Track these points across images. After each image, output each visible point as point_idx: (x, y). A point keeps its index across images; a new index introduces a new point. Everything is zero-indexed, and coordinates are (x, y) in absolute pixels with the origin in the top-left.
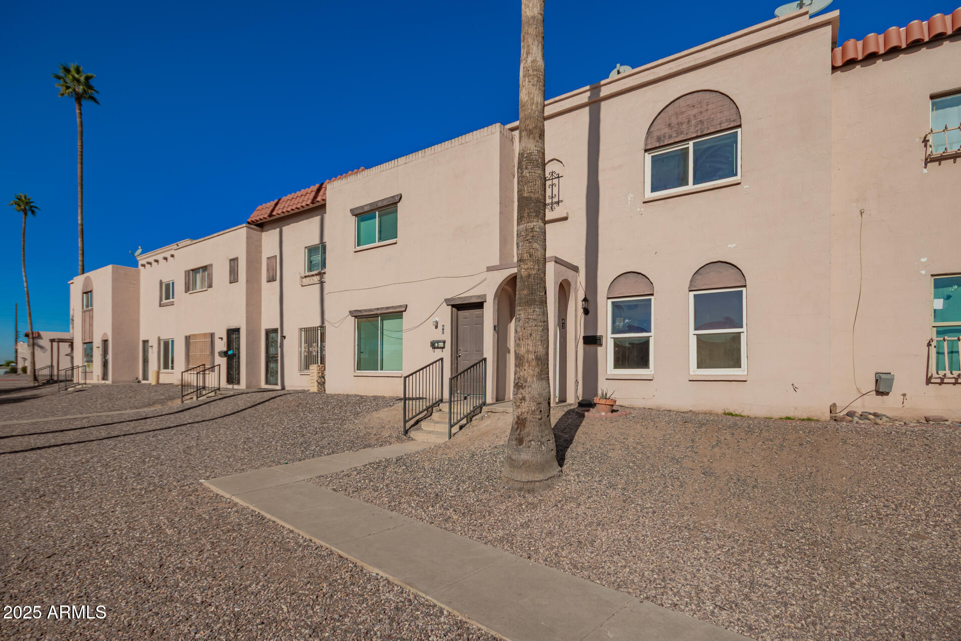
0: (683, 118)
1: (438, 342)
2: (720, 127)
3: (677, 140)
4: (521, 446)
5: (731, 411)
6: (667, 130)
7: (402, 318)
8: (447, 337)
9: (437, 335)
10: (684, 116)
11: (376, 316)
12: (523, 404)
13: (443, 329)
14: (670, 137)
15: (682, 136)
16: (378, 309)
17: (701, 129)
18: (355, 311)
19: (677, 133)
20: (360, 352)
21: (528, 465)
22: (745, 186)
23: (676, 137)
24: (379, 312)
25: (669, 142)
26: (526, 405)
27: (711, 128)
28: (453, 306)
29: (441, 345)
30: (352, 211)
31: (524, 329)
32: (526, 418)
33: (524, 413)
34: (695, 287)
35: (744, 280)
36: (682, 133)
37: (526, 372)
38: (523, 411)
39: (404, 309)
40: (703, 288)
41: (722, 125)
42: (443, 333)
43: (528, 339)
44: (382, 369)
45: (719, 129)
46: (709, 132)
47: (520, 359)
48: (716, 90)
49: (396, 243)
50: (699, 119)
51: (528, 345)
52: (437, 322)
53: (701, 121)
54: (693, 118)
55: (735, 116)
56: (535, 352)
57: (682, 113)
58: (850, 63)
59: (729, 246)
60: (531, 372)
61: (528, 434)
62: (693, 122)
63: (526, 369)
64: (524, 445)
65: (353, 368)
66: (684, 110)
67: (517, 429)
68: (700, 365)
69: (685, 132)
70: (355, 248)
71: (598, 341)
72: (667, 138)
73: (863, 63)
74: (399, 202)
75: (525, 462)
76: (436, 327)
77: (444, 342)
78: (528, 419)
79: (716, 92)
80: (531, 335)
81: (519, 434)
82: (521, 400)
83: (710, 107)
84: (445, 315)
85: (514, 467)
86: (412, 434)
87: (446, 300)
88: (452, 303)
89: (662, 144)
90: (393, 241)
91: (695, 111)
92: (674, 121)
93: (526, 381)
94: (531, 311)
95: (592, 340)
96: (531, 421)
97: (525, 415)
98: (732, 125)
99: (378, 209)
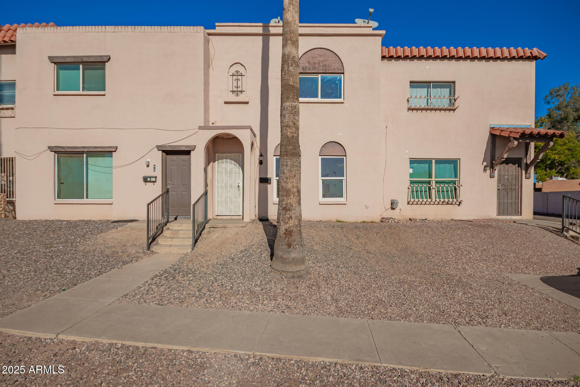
0: (316, 60)
1: (150, 177)
2: (334, 71)
3: (313, 72)
4: (290, 249)
5: (340, 220)
6: (307, 65)
7: (112, 157)
8: (158, 173)
9: (149, 172)
10: (317, 59)
11: (83, 153)
12: (290, 221)
13: (154, 168)
14: (309, 69)
15: (315, 70)
16: (84, 147)
17: (325, 69)
18: (55, 147)
19: (313, 68)
20: (60, 183)
21: (295, 260)
22: (346, 105)
23: (313, 70)
24: (85, 150)
25: (309, 72)
26: (292, 221)
27: (330, 70)
28: (163, 151)
29: (153, 179)
30: (50, 58)
31: (291, 172)
32: (292, 230)
33: (291, 227)
34: (322, 154)
35: (345, 153)
36: (315, 69)
37: (292, 200)
38: (291, 225)
39: (114, 150)
40: (326, 155)
41: (335, 70)
42: (154, 171)
43: (293, 178)
44: (87, 198)
45: (334, 72)
46: (329, 72)
47: (288, 191)
48: (333, 50)
49: (104, 95)
50: (324, 64)
51: (293, 182)
52: (149, 162)
53: (325, 65)
54: (321, 62)
55: (341, 67)
56: (297, 187)
57: (316, 58)
58: (391, 58)
59: (339, 134)
60: (295, 200)
61: (294, 241)
62: (321, 64)
63: (292, 198)
64: (292, 248)
65: (53, 197)
66: (317, 56)
67: (286, 237)
68: (324, 196)
69: (317, 69)
70: (54, 91)
71: (269, 181)
72: (308, 69)
73: (396, 59)
74: (107, 62)
75: (293, 259)
76: (148, 166)
77: (156, 178)
78: (294, 231)
79: (332, 52)
80: (295, 176)
81: (288, 241)
82: (289, 218)
83: (329, 59)
84: (157, 158)
85: (286, 263)
86: (154, 248)
87: (157, 147)
88: (163, 149)
89: (305, 72)
90: (102, 93)
91: (322, 59)
92: (312, 61)
93: (292, 206)
94: (294, 160)
95: (264, 180)
96: (295, 232)
97: (292, 228)
98: (339, 72)
99: (82, 63)
